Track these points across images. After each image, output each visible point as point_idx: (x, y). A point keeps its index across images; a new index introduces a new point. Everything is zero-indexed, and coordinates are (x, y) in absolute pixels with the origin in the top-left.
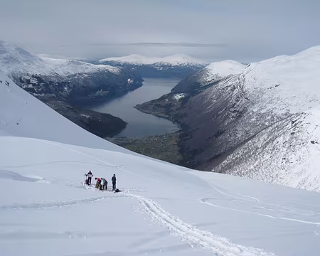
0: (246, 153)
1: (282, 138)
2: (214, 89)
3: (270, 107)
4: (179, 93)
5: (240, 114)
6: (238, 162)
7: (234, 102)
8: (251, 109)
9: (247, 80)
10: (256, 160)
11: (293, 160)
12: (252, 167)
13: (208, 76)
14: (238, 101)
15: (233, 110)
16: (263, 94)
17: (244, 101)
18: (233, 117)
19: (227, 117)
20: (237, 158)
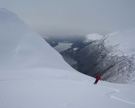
0: (111, 73)
3: (116, 54)
4: (75, 47)
5: (104, 57)
6: (108, 77)
7: (100, 52)
8: (108, 55)
10: (116, 76)
11: (131, 76)
12: (115, 79)
13: (87, 40)
14: (102, 51)
15: (100, 55)
16: (112, 48)
17: (105, 51)
18: (101, 58)
19: (98, 58)
20: (107, 75)
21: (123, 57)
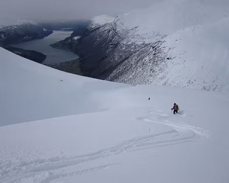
0: (125, 68)
1: (148, 57)
2: (97, 32)
3: (133, 40)
4: (76, 36)
5: (116, 45)
6: (121, 74)
7: (111, 39)
8: (122, 42)
9: (117, 25)
10: (133, 72)
11: (156, 70)
12: (131, 76)
13: (93, 25)
14: (113, 38)
15: (111, 43)
16: (128, 33)
17: (117, 38)
18: (111, 48)
19: (107, 48)
20: (119, 72)
21: (143, 44)
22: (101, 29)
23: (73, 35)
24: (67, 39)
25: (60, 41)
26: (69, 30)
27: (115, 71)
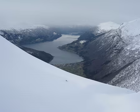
0: (128, 74)
2: (103, 37)
3: (137, 47)
4: (82, 40)
5: (120, 51)
6: (123, 79)
7: (115, 44)
8: (126, 48)
9: (122, 32)
10: (136, 78)
12: (134, 82)
13: (98, 30)
14: (118, 43)
15: (115, 48)
16: (132, 39)
17: (121, 43)
18: (115, 53)
19: (111, 53)
20: (122, 77)
22: (106, 34)
23: (80, 39)
24: (74, 42)
25: (68, 44)
26: (77, 35)
27: (117, 76)
